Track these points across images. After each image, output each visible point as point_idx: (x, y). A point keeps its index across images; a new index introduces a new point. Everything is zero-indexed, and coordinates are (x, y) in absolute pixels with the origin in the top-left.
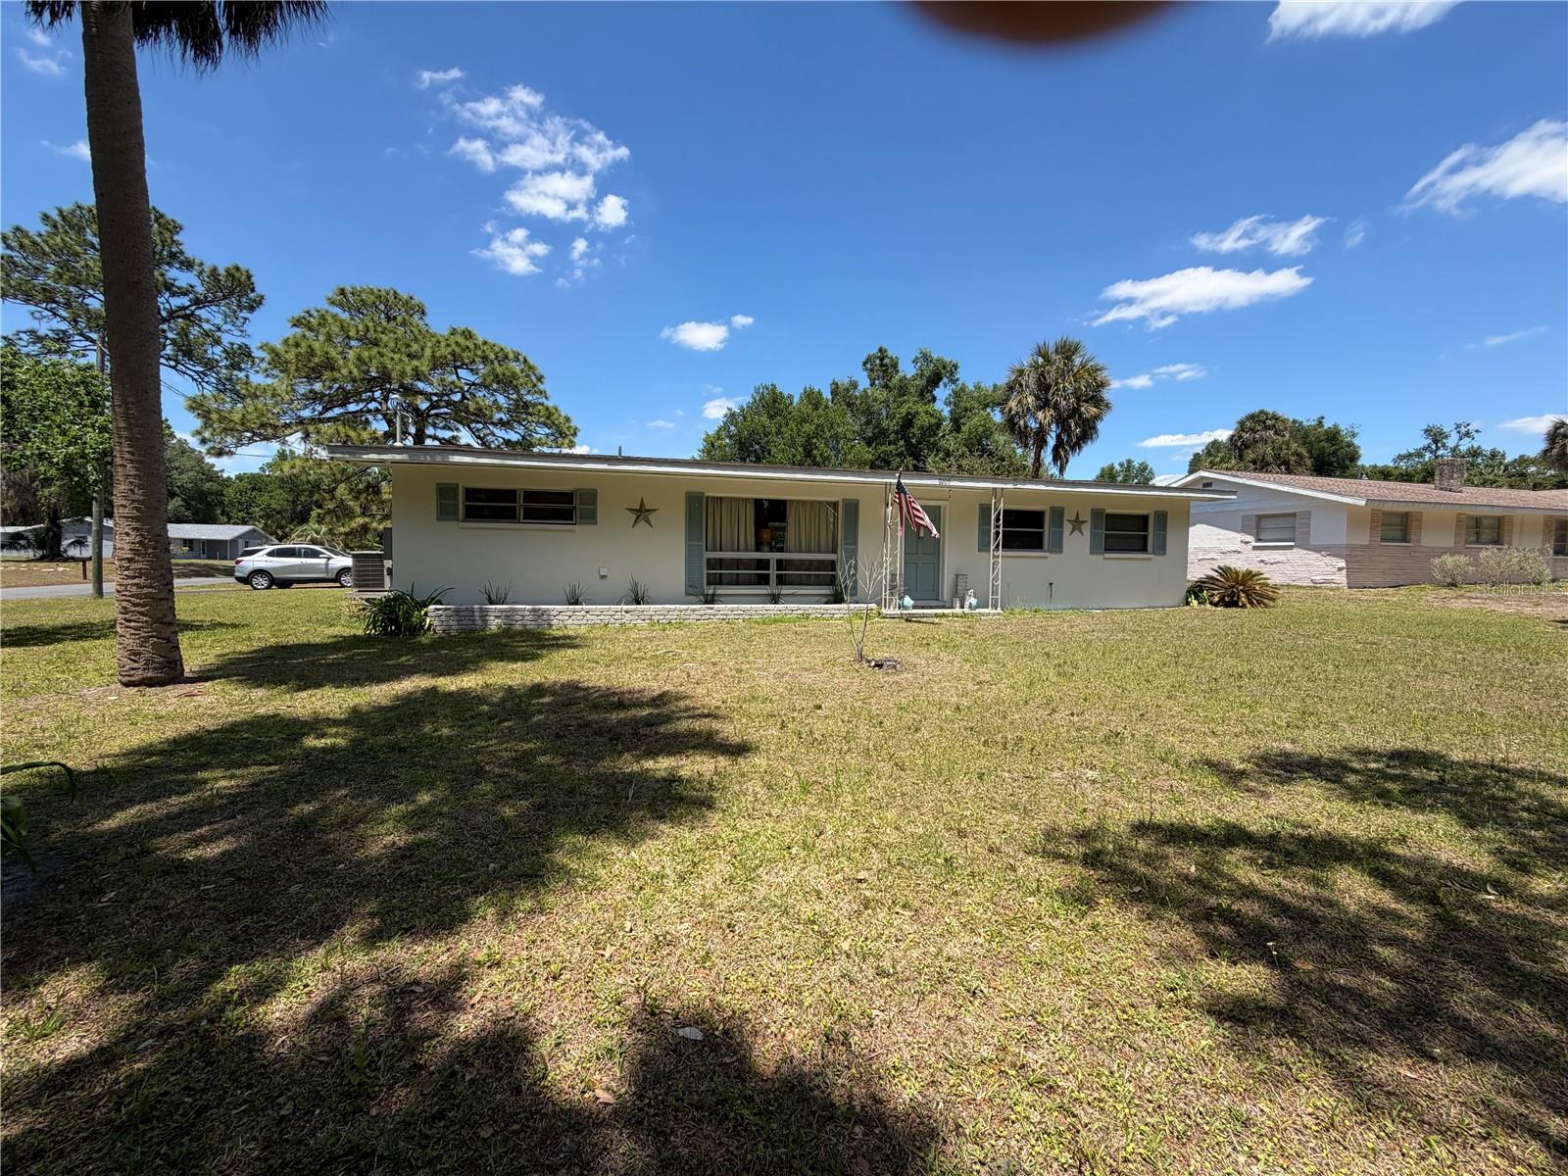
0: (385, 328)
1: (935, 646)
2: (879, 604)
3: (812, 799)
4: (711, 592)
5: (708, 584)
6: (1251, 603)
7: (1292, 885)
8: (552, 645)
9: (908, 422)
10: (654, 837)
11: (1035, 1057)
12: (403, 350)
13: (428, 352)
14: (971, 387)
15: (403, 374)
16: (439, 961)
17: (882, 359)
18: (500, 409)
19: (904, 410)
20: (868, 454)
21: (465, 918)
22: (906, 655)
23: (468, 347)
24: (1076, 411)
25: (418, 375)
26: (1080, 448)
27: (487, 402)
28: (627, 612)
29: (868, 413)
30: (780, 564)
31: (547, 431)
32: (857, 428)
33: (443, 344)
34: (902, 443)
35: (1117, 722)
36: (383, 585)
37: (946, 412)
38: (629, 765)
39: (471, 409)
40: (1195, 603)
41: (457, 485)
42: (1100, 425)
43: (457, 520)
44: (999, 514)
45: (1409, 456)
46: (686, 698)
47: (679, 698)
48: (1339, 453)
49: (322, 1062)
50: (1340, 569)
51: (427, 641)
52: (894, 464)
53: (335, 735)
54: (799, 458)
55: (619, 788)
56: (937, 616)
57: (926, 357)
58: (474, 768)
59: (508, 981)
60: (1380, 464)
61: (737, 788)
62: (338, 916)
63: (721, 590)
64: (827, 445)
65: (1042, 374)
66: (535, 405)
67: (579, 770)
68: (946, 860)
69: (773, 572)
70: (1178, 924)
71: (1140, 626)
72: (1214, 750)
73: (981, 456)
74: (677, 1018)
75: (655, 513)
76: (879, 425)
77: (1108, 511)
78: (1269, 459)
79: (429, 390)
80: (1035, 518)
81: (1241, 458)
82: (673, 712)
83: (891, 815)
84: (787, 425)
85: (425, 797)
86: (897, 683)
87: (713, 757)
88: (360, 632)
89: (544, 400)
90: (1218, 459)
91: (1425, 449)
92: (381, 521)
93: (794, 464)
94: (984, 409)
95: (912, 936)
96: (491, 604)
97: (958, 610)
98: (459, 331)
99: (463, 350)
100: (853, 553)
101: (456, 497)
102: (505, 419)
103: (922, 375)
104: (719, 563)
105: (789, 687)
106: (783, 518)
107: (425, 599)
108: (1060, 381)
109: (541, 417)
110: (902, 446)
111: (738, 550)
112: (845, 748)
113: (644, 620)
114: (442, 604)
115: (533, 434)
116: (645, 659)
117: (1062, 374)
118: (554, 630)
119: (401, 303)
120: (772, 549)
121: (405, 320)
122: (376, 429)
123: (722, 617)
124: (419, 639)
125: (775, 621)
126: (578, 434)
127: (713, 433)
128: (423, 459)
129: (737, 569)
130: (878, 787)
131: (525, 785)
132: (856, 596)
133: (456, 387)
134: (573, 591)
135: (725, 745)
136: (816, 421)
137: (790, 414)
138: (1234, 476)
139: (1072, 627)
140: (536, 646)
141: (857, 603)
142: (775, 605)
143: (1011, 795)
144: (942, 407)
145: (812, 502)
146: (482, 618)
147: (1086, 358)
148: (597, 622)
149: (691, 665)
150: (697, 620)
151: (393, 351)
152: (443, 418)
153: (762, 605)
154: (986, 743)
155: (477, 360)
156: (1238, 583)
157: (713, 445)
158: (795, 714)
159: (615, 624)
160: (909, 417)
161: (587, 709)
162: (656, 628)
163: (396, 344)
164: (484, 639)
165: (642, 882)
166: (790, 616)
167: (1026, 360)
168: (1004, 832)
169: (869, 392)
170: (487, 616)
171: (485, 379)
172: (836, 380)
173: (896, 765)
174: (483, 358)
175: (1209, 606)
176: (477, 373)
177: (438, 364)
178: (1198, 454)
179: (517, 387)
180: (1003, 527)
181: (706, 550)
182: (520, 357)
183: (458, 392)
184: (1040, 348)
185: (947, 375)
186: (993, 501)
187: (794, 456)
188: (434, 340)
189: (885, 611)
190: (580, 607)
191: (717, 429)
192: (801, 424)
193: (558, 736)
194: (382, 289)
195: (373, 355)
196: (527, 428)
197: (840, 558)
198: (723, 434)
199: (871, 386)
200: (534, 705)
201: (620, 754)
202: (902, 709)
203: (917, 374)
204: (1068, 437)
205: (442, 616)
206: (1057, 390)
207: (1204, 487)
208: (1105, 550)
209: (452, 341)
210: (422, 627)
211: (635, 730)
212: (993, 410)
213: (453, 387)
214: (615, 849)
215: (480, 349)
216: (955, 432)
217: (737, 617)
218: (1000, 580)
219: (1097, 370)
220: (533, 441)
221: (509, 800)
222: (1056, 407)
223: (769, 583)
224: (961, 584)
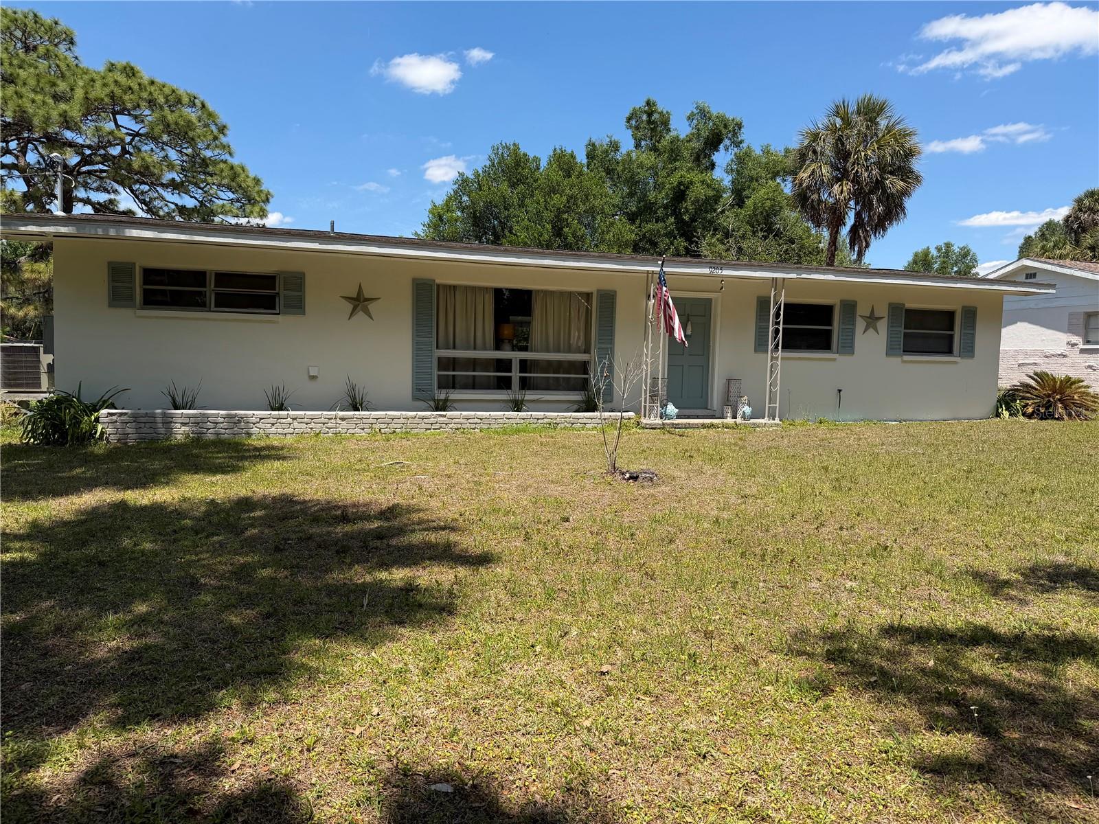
0: (24, 61)
1: (698, 460)
2: (638, 412)
3: (556, 605)
4: (443, 397)
5: (439, 388)
6: (1070, 415)
7: (1025, 676)
8: (256, 457)
9: (680, 194)
10: (393, 639)
11: (753, 800)
12: (47, 89)
13: (79, 93)
14: (757, 151)
15: (47, 120)
16: (192, 740)
17: (650, 115)
18: (171, 167)
19: (675, 179)
20: (630, 233)
21: (212, 707)
22: (667, 467)
23: (130, 88)
24: (879, 184)
25: (67, 123)
26: (884, 229)
27: (155, 158)
28: (343, 419)
29: (632, 182)
30: (524, 366)
31: (231, 196)
32: (617, 201)
33: (98, 84)
34: (672, 220)
35: (887, 536)
36: (39, 385)
37: (727, 181)
38: (361, 575)
39: (136, 166)
40: (1006, 414)
41: (134, 264)
42: (908, 203)
43: (133, 306)
44: (779, 309)
46: (419, 510)
47: (410, 510)
49: (100, 812)
51: (101, 451)
52: (662, 246)
53: (21, 550)
54: (546, 237)
55: (352, 597)
56: (704, 426)
57: (703, 113)
58: (188, 581)
59: (264, 753)
61: (479, 595)
62: (79, 709)
63: (455, 395)
64: (580, 222)
65: (840, 139)
66: (215, 163)
67: (305, 581)
68: (689, 655)
69: (515, 375)
70: (905, 705)
71: (937, 439)
72: (983, 562)
73: (765, 238)
74: (428, 777)
75: (376, 303)
76: (643, 198)
77: (909, 305)
79: (80, 141)
80: (822, 313)
81: (1077, 243)
82: (406, 525)
83: (637, 619)
84: (532, 196)
85: (140, 608)
86: (653, 495)
87: (452, 568)
88: (16, 441)
89: (227, 157)
90: (1051, 244)
92: (20, 306)
93: (540, 245)
94: (773, 178)
95: (651, 716)
96: (176, 408)
97: (729, 421)
98: (119, 66)
99: (125, 92)
100: (608, 351)
101: (131, 278)
102: (178, 179)
103: (699, 135)
104: (452, 364)
105: (534, 500)
106: (527, 311)
107: (95, 401)
108: (861, 148)
109: (224, 178)
110: (672, 224)
111: (475, 349)
112: (593, 559)
113: (363, 429)
114: (116, 409)
115: (213, 199)
116: (367, 471)
117: (864, 139)
118: (253, 440)
119: (43, 29)
120: (515, 348)
121: (48, 50)
122: (13, 190)
123: (455, 426)
124: (90, 449)
125: (518, 431)
126: (271, 200)
127: (441, 202)
128: (93, 232)
129: (474, 371)
130: (625, 594)
131: (249, 595)
132: (611, 401)
133: (115, 139)
134: (276, 394)
135: (465, 557)
136: (568, 192)
137: (536, 181)
138: (1062, 266)
139: (860, 439)
140: (235, 457)
141: (613, 411)
142: (517, 413)
143: (764, 602)
144: (722, 176)
145: (562, 293)
146: (166, 425)
147: (893, 120)
148: (306, 431)
149: (423, 477)
150: (427, 429)
151: (33, 90)
152: (97, 176)
153: (503, 413)
154: (743, 555)
155: (143, 104)
156: (1055, 392)
157: (441, 218)
158: (540, 526)
159: (328, 433)
160: (682, 187)
161: (306, 523)
162: (378, 438)
163: (38, 81)
164: (170, 450)
165: (385, 676)
166: (534, 426)
167: (822, 121)
168: (752, 634)
169: (634, 156)
170: (171, 422)
171: (152, 129)
172: (593, 140)
173: (646, 574)
174: (150, 102)
175: (1021, 418)
176: (143, 121)
177: (92, 108)
178: (1030, 237)
179: (193, 139)
180: (783, 324)
181: (437, 348)
182: (197, 101)
183: (118, 144)
184: (837, 107)
185: (730, 135)
186: (773, 294)
187: (541, 235)
188: (86, 77)
189: (644, 421)
190: (286, 413)
191: (446, 198)
192: (549, 194)
193: (277, 549)
194: (19, 10)
195: (9, 95)
196: (206, 192)
197: (593, 358)
198: (454, 205)
199: (636, 147)
200: (244, 519)
201: (350, 566)
202: (656, 521)
203: (693, 134)
204: (869, 216)
205: (116, 422)
206: (857, 158)
207: (1027, 278)
208: (904, 351)
209: (110, 80)
210: (92, 435)
211: (365, 542)
212: (784, 181)
213: (112, 139)
214: (354, 650)
215: (146, 90)
216: (737, 207)
217: (473, 426)
218: (778, 386)
219: (905, 135)
220: (215, 208)
221: (234, 609)
222: (856, 180)
223: (509, 388)
224: (733, 390)
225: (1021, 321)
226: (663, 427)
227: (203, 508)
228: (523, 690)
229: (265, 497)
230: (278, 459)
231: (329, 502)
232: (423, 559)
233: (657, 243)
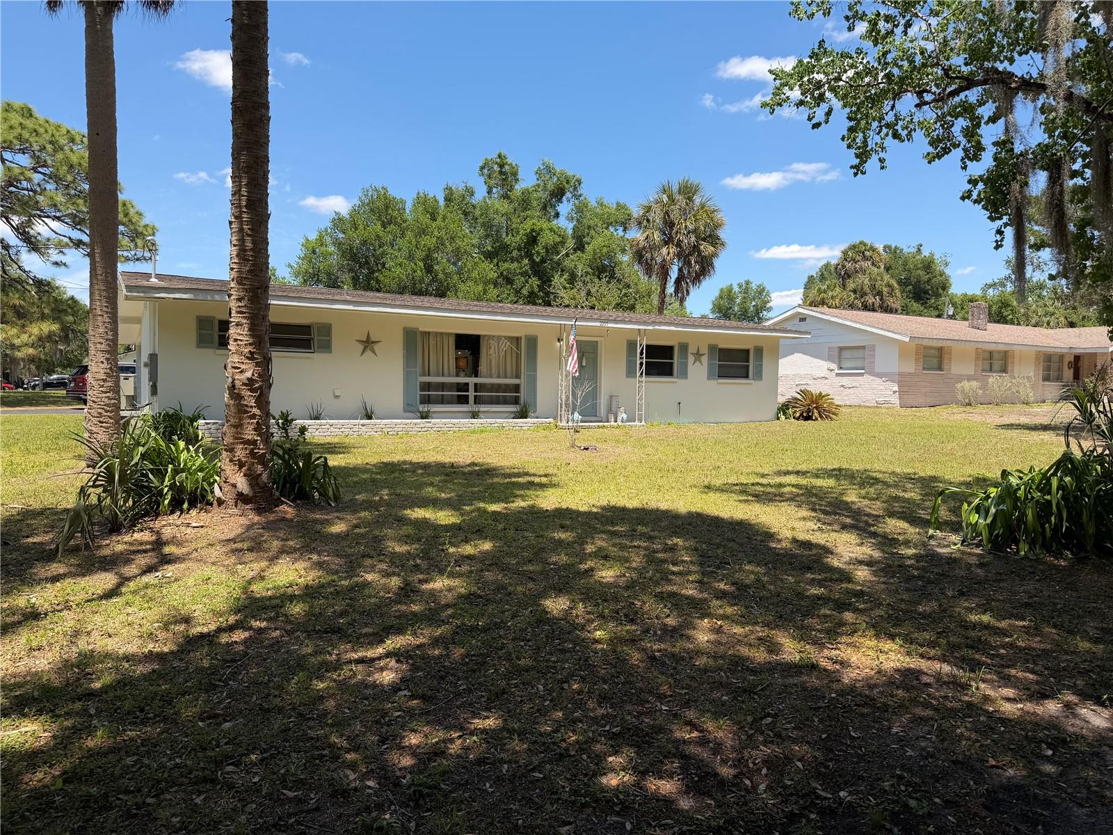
2: (556, 418)
4: (426, 409)
5: (422, 403)
6: (821, 417)
9: (532, 239)
14: (594, 204)
17: (501, 166)
19: (528, 225)
23: (35, 130)
24: (696, 248)
26: (700, 281)
28: (363, 425)
29: (488, 226)
30: (477, 387)
32: (475, 240)
34: (526, 261)
37: (569, 229)
40: (783, 417)
41: (214, 318)
42: (717, 263)
43: (213, 347)
44: (643, 349)
45: (993, 285)
48: (933, 281)
50: (894, 392)
56: (599, 427)
57: (549, 170)
60: (970, 293)
63: (433, 408)
64: (447, 260)
65: (667, 213)
69: (471, 394)
71: (740, 431)
73: (608, 282)
75: (378, 345)
76: (498, 238)
77: (721, 346)
78: (866, 289)
80: (667, 351)
81: (844, 286)
91: (1006, 279)
94: (608, 227)
97: (613, 423)
98: (16, 106)
100: (533, 378)
101: (212, 328)
103: (545, 187)
104: (428, 386)
107: (195, 415)
108: (682, 220)
110: (526, 265)
111: (443, 375)
113: (377, 432)
114: (210, 419)
117: (684, 212)
120: (470, 375)
123: (438, 429)
125: (479, 432)
129: (443, 391)
132: (537, 411)
134: (315, 408)
138: (822, 313)
141: (539, 418)
142: (475, 420)
144: (565, 224)
145: (500, 337)
147: (704, 199)
148: (339, 434)
150: (419, 432)
153: (468, 420)
156: (812, 402)
157: (314, 252)
159: (355, 435)
160: (534, 233)
162: (388, 438)
166: (489, 429)
167: (653, 197)
169: (488, 202)
172: (450, 185)
175: (792, 420)
178: (812, 276)
180: (646, 359)
181: (419, 375)
184: (664, 186)
185: (571, 189)
186: (638, 339)
189: (561, 424)
190: (325, 421)
192: (419, 235)
197: (523, 382)
199: (489, 194)
203: (539, 186)
204: (689, 271)
205: (211, 429)
206: (680, 227)
207: (799, 322)
208: (719, 377)
212: (616, 230)
216: (579, 252)
217: (449, 429)
218: (643, 400)
219: (714, 211)
222: (679, 245)
223: (468, 403)
224: (614, 404)
225: (797, 352)
226: (573, 427)
233: (513, 280)
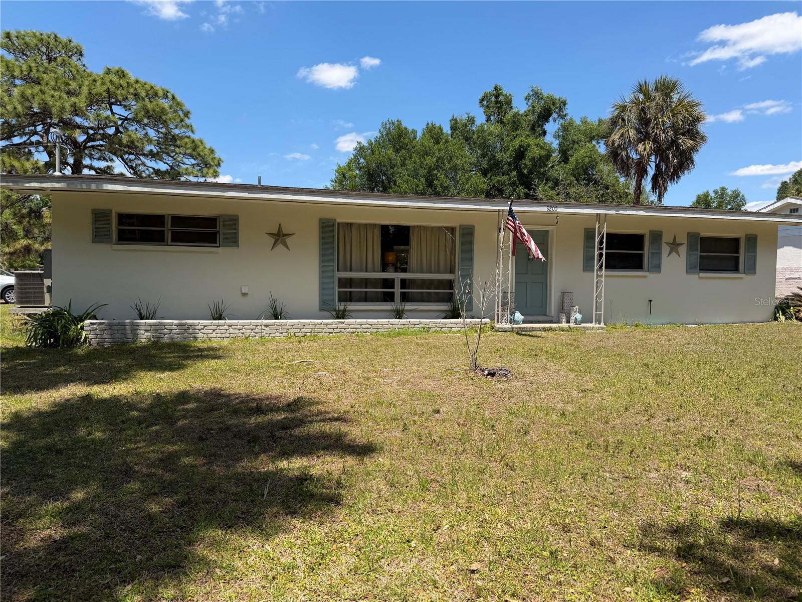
0: (46, 68)
1: (542, 358)
2: (492, 319)
3: (430, 496)
4: (342, 308)
5: (340, 301)
8: (197, 357)
9: (520, 154)
10: (286, 531)
12: (62, 88)
13: (85, 90)
14: (578, 122)
15: (62, 109)
17: (497, 97)
18: (150, 141)
19: (516, 143)
20: (483, 183)
22: (517, 365)
23: (121, 86)
24: (673, 143)
25: (76, 111)
26: (678, 177)
27: (138, 135)
28: (266, 326)
29: (484, 146)
30: (404, 283)
31: (193, 161)
32: (473, 160)
33: (98, 83)
34: (514, 173)
36: (43, 302)
37: (555, 144)
38: (265, 465)
39: (124, 141)
40: (783, 318)
41: (111, 211)
42: (696, 157)
43: (111, 242)
44: (602, 238)
46: (318, 403)
47: (311, 403)
51: (82, 353)
52: (507, 192)
54: (421, 187)
55: (255, 486)
56: (545, 330)
57: (537, 95)
58: (124, 468)
61: (362, 485)
63: (351, 306)
64: (446, 176)
65: (643, 110)
66: (182, 138)
67: (220, 470)
68: (551, 553)
69: (397, 290)
71: (731, 339)
72: (797, 453)
73: (587, 185)
75: (291, 237)
76: (493, 157)
77: (703, 234)
79: (86, 124)
80: (636, 241)
82: (306, 416)
83: (501, 511)
84: (411, 158)
85: (79, 495)
86: (508, 390)
87: (342, 457)
88: (22, 344)
89: (190, 134)
92: (42, 243)
93: (416, 193)
94: (590, 141)
96: (141, 319)
97: (564, 325)
98: (113, 70)
99: (117, 88)
100: (468, 272)
101: (110, 222)
102: (155, 151)
103: (534, 111)
104: (349, 282)
105: (410, 393)
106: (406, 242)
107: (81, 314)
108: (659, 115)
109: (188, 149)
110: (515, 176)
111: (366, 271)
112: (461, 449)
113: (282, 333)
114: (97, 320)
115: (180, 164)
116: (281, 368)
117: (661, 109)
118: (199, 343)
119: (61, 45)
120: (396, 270)
121: (64, 60)
122: (38, 160)
123: (352, 330)
124: (75, 350)
125: (399, 334)
126: (222, 164)
127: (344, 164)
128: (79, 187)
129: (366, 288)
130: (490, 485)
131: (170, 484)
132: (471, 310)
133: (110, 122)
134: (217, 308)
135: (353, 446)
136: (437, 154)
137: (413, 147)
139: (670, 340)
140: (183, 357)
141: (472, 318)
142: (399, 320)
143: (612, 494)
144: (551, 140)
145: (432, 228)
146: (133, 332)
147: (683, 95)
148: (238, 335)
149: (324, 373)
150: (330, 333)
151: (53, 89)
152: (98, 149)
153: (388, 320)
154: (589, 446)
155: (130, 97)
157: (344, 176)
158: (416, 418)
159: (255, 336)
160: (522, 149)
161: (228, 414)
162: (292, 340)
163: (57, 82)
164: (135, 351)
165: (275, 572)
166: (412, 330)
167: (628, 97)
168: (605, 527)
169: (485, 127)
170: (137, 329)
171: (137, 114)
172: (455, 116)
173: (507, 465)
174: (135, 95)
175: (795, 321)
176: (130, 109)
177: (94, 100)
178: (786, 182)
179: (165, 121)
180: (606, 249)
181: (338, 271)
182: (169, 94)
183: (112, 126)
184: (640, 85)
185: (557, 110)
186: (597, 226)
187: (417, 186)
188: (90, 78)
189: (497, 325)
190: (223, 321)
191: (348, 161)
192: (423, 157)
193: (201, 439)
194: (44, 32)
195: (36, 92)
196: (175, 159)
197: (457, 277)
198: (354, 166)
199: (487, 121)
200: (179, 411)
201: (257, 455)
202: (512, 414)
203: (529, 110)
204: (666, 167)
205: (96, 329)
206: (656, 124)
207: (791, 212)
208: (700, 270)
209: (107, 80)
210: (78, 340)
211: (272, 433)
212: (598, 143)
213: (108, 122)
214: (251, 542)
215: (132, 87)
216: (563, 163)
217: (365, 330)
218: (603, 298)
219: (693, 106)
220: (180, 170)
221: (155, 498)
222: (655, 140)
223: (393, 301)
224: (567, 301)
225: (787, 245)
226: (512, 330)
227: (149, 401)
228: (399, 591)
229: (199, 391)
230: (215, 358)
231: (248, 396)
232: (318, 449)
233: (503, 190)
